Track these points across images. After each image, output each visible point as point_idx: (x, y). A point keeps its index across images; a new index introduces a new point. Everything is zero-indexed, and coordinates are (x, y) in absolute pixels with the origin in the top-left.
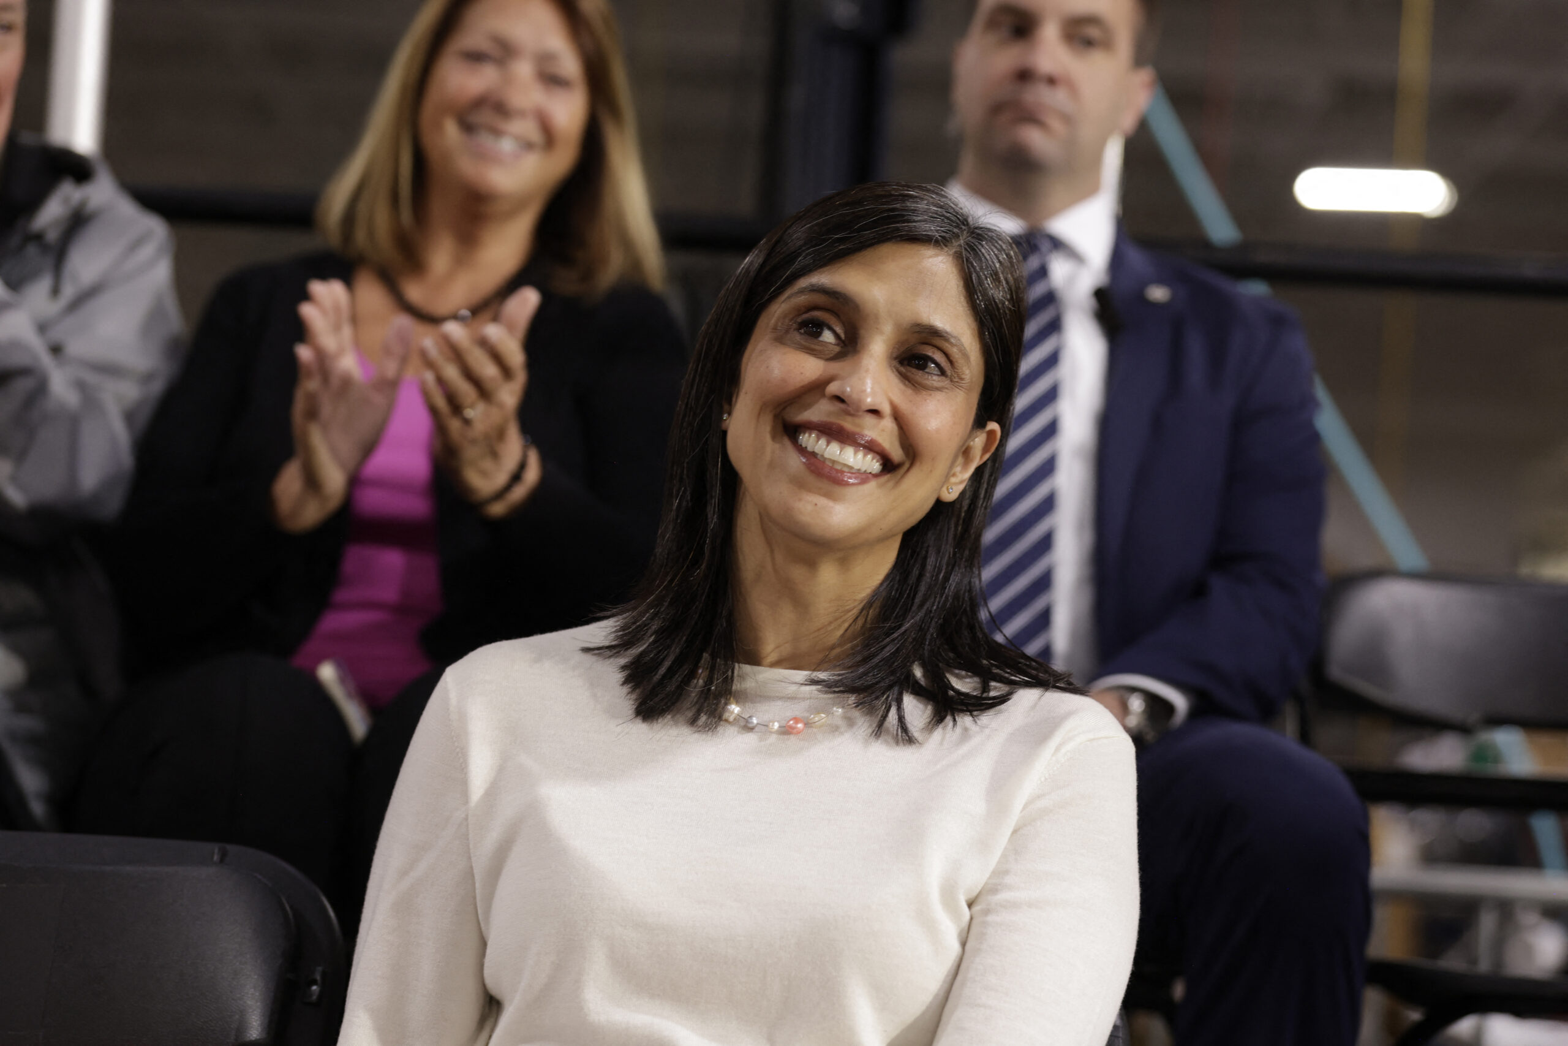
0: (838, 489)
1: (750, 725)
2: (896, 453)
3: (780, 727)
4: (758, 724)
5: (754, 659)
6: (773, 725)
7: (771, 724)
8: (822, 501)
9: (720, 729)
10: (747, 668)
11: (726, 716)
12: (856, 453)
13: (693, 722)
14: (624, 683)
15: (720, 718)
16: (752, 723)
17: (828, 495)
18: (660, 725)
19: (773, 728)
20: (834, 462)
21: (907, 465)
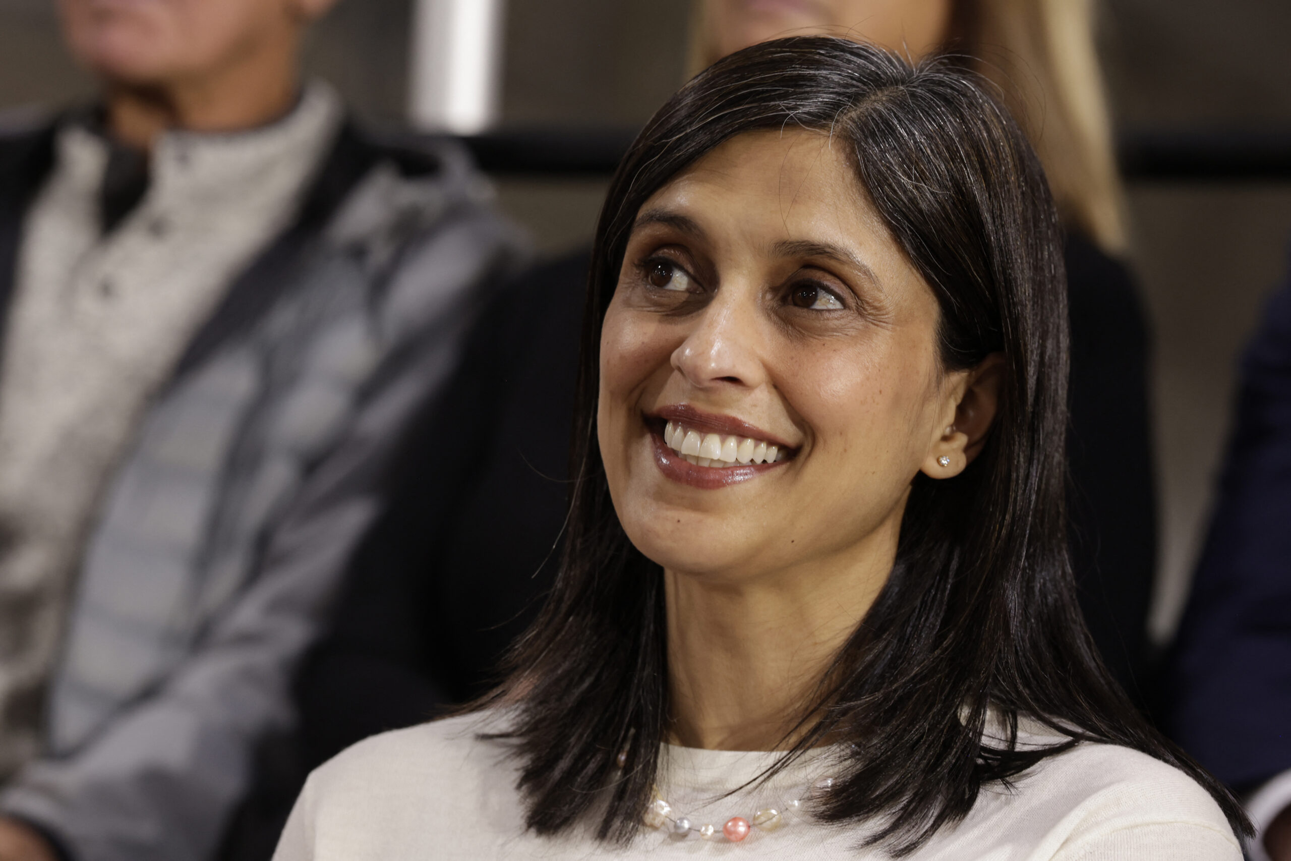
0: (706, 496)
1: (681, 831)
2: (788, 432)
3: (715, 832)
4: (690, 829)
5: (693, 740)
6: (706, 830)
7: (703, 829)
8: (688, 516)
9: (638, 839)
10: (677, 751)
11: (648, 818)
12: (723, 442)
13: (602, 834)
14: (519, 787)
15: (640, 821)
16: (683, 827)
17: (696, 506)
18: (559, 841)
19: (706, 834)
20: (697, 458)
21: (807, 449)
